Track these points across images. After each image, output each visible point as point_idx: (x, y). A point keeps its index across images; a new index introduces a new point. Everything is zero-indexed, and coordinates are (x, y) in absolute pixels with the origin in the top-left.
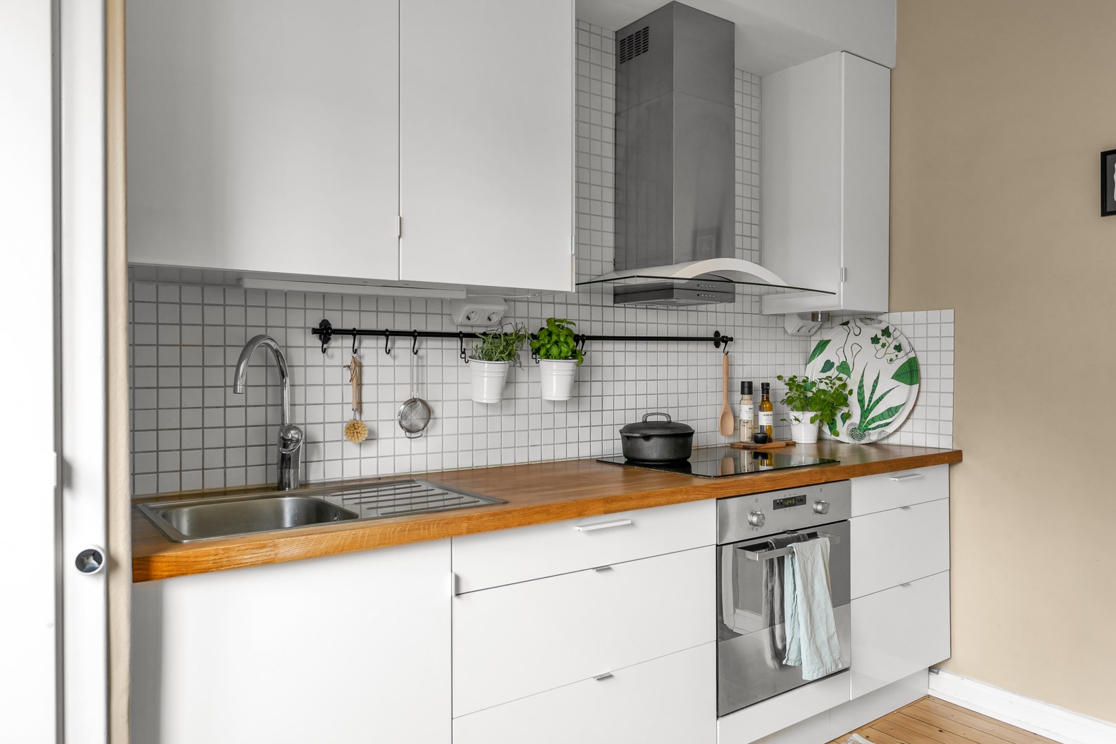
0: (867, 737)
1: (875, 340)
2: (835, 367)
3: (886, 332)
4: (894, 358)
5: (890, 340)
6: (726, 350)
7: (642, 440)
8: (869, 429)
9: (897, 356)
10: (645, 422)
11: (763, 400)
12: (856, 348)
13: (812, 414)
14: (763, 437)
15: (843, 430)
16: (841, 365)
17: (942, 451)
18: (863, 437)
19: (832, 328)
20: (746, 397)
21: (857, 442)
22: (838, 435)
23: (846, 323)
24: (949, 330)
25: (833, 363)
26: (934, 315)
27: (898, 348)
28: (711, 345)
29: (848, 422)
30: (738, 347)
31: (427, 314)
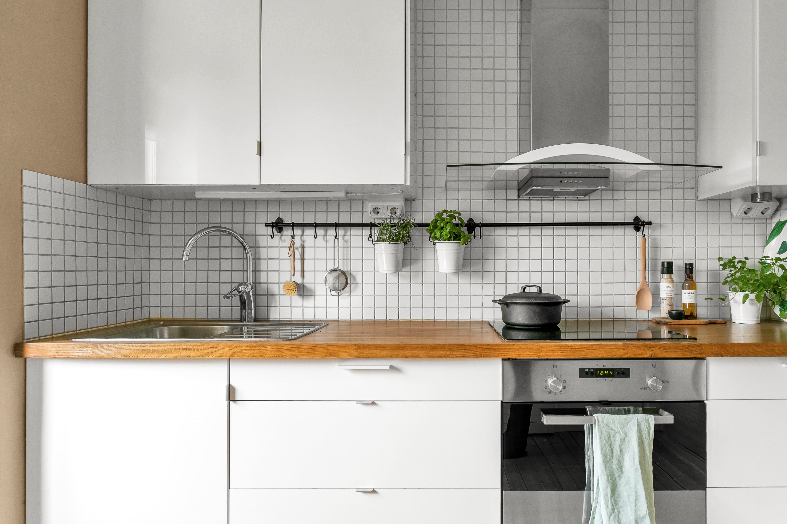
6: (644, 234)
10: (523, 293)
11: (685, 280)
14: (676, 313)
20: (666, 276)
28: (630, 230)
30: (666, 231)
31: (351, 211)
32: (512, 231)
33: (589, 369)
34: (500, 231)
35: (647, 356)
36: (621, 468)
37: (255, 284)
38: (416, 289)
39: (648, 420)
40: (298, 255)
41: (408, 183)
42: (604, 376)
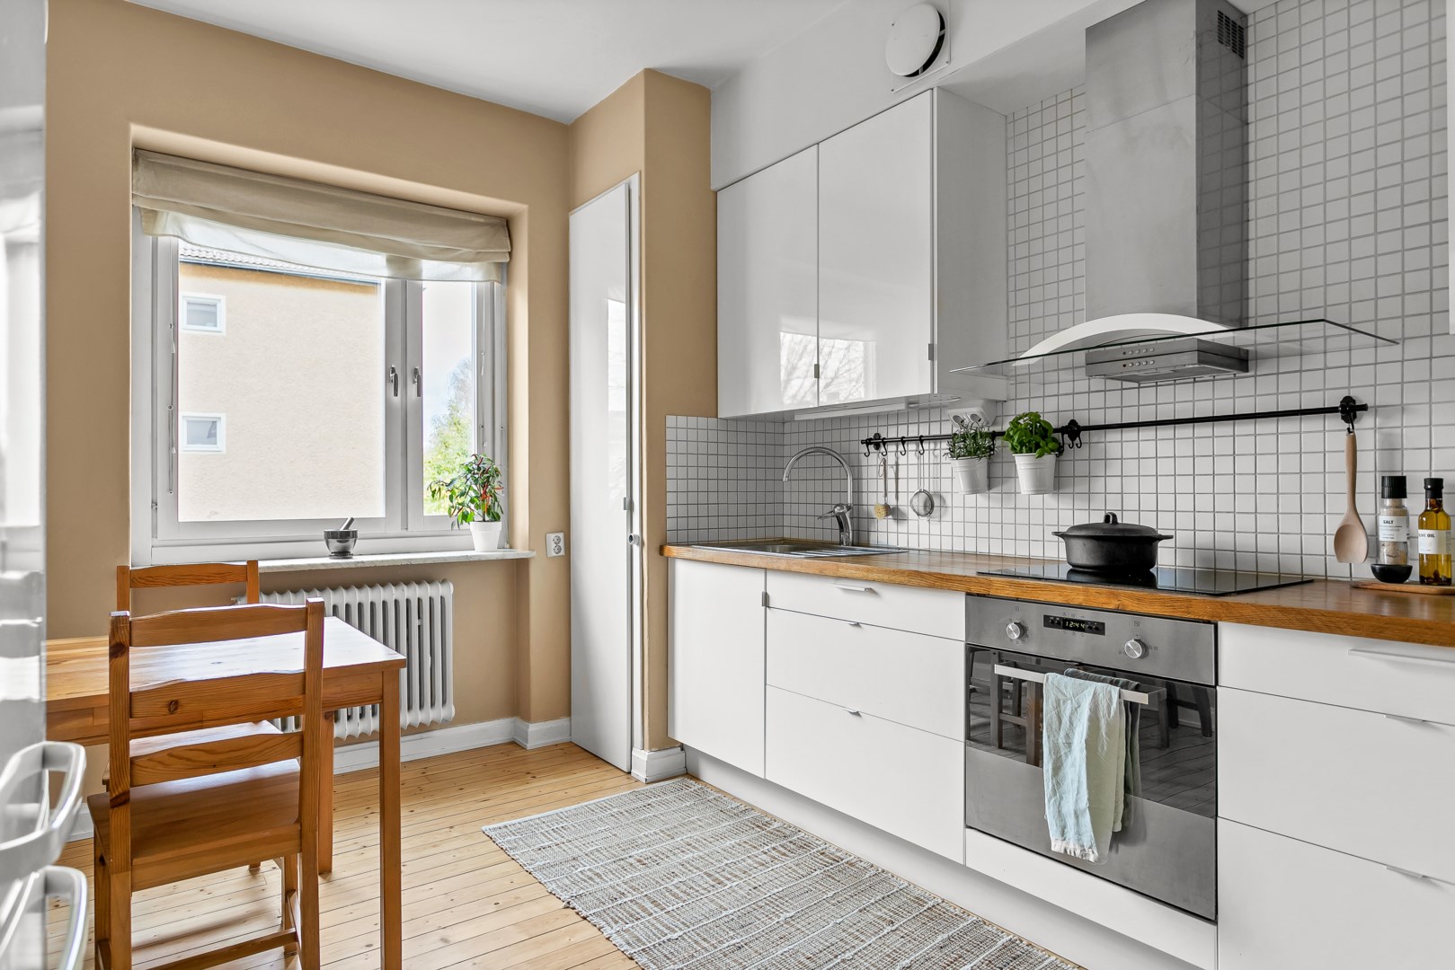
6: (1351, 427)
30: (1416, 418)
31: (941, 421)
32: (1130, 434)
33: (1055, 617)
34: (1113, 435)
35: (1111, 607)
36: (1069, 745)
37: (858, 504)
38: (1009, 515)
39: (1110, 692)
40: (891, 473)
41: (936, 392)
42: (1074, 629)
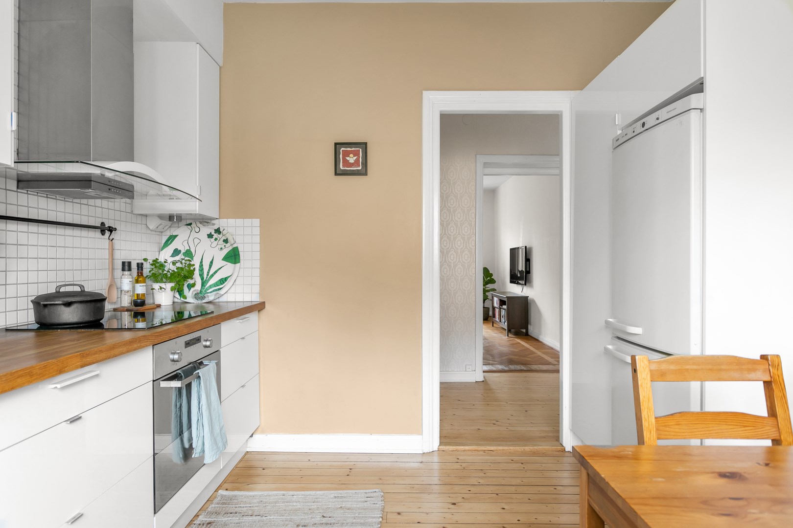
0: (227, 490)
1: (210, 236)
2: (182, 253)
3: (218, 231)
4: (223, 247)
5: (220, 236)
6: (111, 238)
7: (63, 307)
8: (208, 293)
9: (225, 246)
10: (58, 292)
11: (138, 275)
12: (197, 241)
13: (172, 284)
14: (140, 301)
15: (189, 294)
16: (186, 252)
17: (253, 304)
18: (204, 298)
19: (179, 227)
20: (126, 273)
21: (199, 302)
22: (186, 299)
23: (190, 224)
24: (257, 231)
25: (180, 251)
26: (248, 222)
27: (226, 241)
28: (98, 233)
29: (192, 289)
